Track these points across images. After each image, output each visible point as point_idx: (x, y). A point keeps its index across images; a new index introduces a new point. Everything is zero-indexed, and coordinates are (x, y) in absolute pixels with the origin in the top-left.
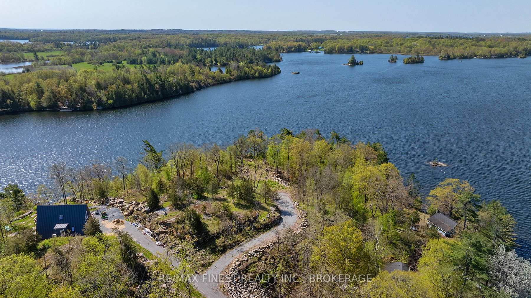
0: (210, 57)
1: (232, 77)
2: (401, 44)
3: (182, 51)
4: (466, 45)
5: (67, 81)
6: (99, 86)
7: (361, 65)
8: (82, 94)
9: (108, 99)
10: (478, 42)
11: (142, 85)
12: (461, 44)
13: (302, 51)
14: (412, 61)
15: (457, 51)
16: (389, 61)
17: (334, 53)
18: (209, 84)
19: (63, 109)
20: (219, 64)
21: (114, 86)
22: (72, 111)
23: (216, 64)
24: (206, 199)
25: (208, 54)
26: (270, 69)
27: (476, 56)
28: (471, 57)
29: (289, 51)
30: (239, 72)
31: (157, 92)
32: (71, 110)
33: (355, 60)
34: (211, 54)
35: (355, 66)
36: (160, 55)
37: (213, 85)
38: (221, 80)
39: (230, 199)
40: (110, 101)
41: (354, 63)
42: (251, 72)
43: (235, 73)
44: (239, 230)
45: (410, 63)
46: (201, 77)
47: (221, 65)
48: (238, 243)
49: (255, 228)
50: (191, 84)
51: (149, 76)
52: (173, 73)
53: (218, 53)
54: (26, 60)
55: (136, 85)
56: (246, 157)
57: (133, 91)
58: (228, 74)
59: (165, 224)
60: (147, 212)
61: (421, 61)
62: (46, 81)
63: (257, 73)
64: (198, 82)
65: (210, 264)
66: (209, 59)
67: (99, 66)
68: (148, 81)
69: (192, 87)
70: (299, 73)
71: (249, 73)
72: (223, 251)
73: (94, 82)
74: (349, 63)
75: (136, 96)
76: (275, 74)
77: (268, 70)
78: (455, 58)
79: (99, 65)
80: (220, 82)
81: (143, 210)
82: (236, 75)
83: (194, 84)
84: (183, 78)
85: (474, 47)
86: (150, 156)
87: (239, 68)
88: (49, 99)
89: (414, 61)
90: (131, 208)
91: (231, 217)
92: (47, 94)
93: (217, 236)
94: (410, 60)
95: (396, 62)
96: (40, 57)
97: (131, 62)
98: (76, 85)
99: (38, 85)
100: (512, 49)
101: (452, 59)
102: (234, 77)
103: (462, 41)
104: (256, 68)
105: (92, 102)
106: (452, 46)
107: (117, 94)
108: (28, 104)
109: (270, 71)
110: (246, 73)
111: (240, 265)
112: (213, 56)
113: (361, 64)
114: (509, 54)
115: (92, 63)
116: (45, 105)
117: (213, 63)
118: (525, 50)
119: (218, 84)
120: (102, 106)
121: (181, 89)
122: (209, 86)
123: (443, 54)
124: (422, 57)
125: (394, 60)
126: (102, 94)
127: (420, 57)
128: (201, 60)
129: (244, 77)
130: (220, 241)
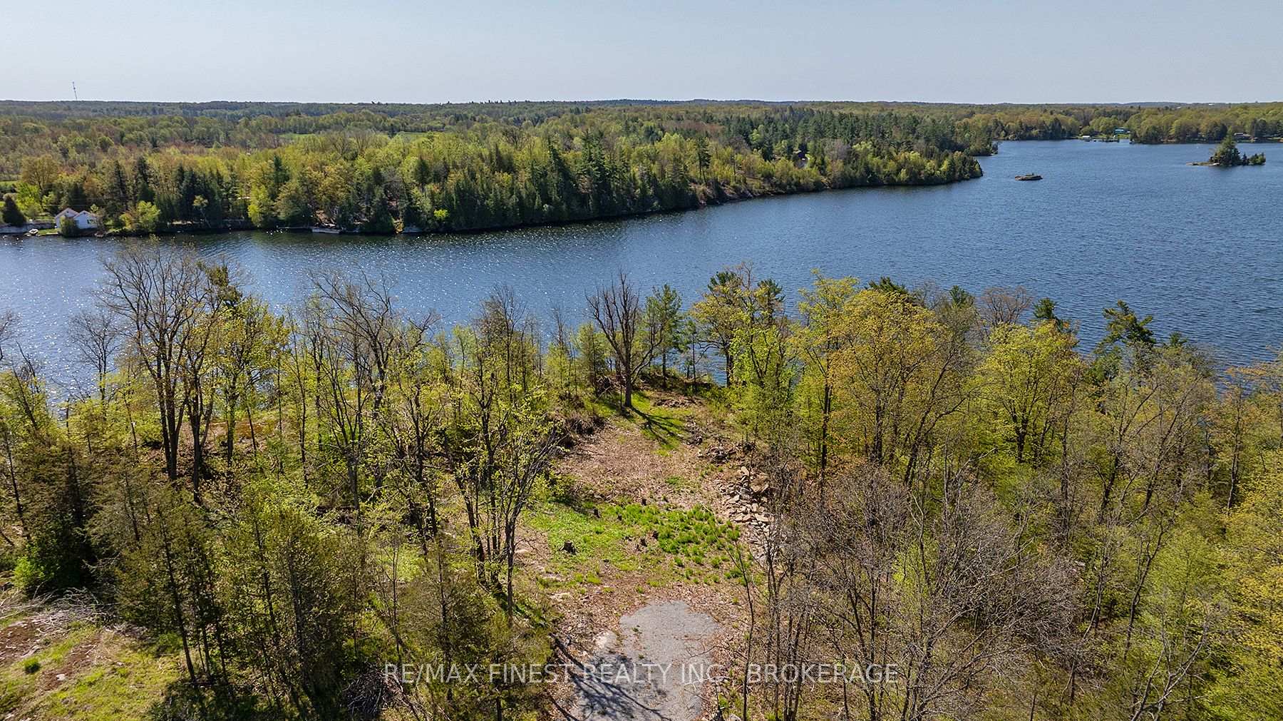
0: (788, 138)
1: (824, 180)
3: (723, 127)
6: (423, 171)
8: (371, 188)
9: (437, 207)
11: (543, 175)
13: (1062, 138)
17: (1162, 143)
18: (750, 191)
19: (323, 227)
20: (810, 157)
21: (462, 175)
22: (340, 233)
23: (801, 155)
25: (783, 131)
26: (946, 163)
29: (1024, 135)
30: (849, 167)
31: (583, 199)
32: (338, 232)
33: (1236, 154)
34: (793, 130)
35: (1233, 166)
37: (764, 196)
38: (790, 184)
40: (441, 213)
41: (1230, 161)
42: (885, 167)
43: (836, 167)
46: (729, 171)
50: (693, 186)
51: (567, 155)
52: (652, 157)
55: (524, 176)
57: (511, 191)
58: (816, 172)
63: (903, 171)
64: (717, 185)
68: (562, 167)
69: (694, 196)
70: (1038, 178)
71: (878, 171)
74: (1211, 161)
75: (520, 205)
76: (961, 179)
77: (940, 166)
80: (786, 189)
82: (837, 174)
83: (702, 187)
84: (670, 171)
87: (850, 157)
88: (293, 199)
92: (291, 187)
98: (366, 168)
102: (831, 177)
104: (902, 156)
107: (466, 194)
108: (245, 208)
109: (944, 168)
110: (868, 171)
112: (799, 137)
113: (1257, 163)
116: (281, 214)
117: (792, 152)
119: (779, 193)
120: (418, 226)
121: (659, 194)
122: (750, 198)
126: (424, 192)
128: (761, 145)
129: (863, 182)
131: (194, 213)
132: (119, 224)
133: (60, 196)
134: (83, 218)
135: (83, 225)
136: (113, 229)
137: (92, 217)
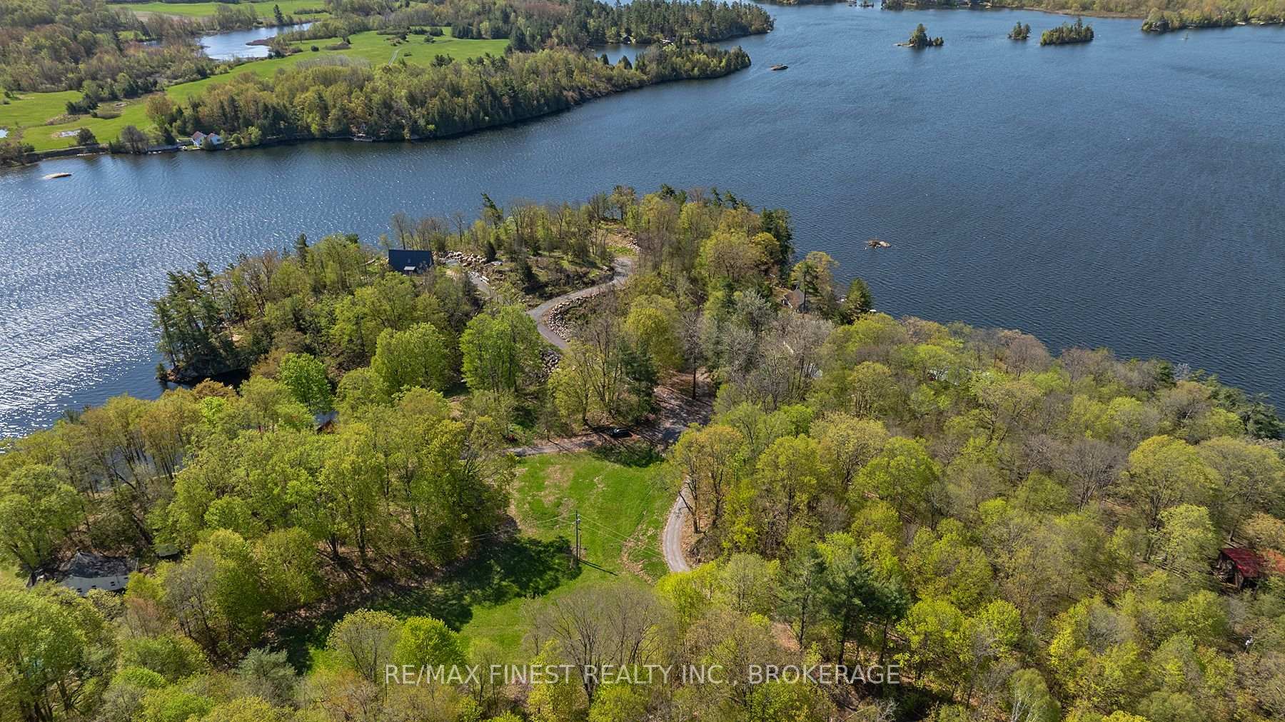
0: (616, 24)
1: (645, 77)
3: (562, 7)
5: (361, 90)
6: (412, 99)
7: (938, 48)
8: (387, 114)
9: (428, 123)
11: (481, 97)
13: (834, 1)
14: (1058, 38)
15: (1203, 7)
16: (1010, 37)
17: (904, 7)
18: (600, 92)
19: (359, 137)
20: (634, 41)
21: (436, 101)
22: (374, 141)
23: (627, 39)
24: (540, 255)
25: (613, 18)
26: (724, 61)
28: (1230, 24)
30: (661, 66)
31: (505, 110)
32: (371, 140)
33: (925, 35)
34: (620, 16)
35: (923, 48)
36: (517, 17)
37: (608, 95)
38: (624, 85)
39: (565, 256)
40: (431, 127)
41: (921, 42)
42: (685, 66)
43: (653, 68)
44: (567, 283)
45: (1054, 43)
46: (585, 79)
47: (637, 42)
48: (565, 293)
49: (584, 283)
50: (565, 93)
51: (492, 81)
52: (535, 72)
53: (634, 15)
54: (262, 23)
55: (471, 98)
56: (605, 219)
57: (466, 109)
58: (639, 72)
59: (500, 272)
60: (484, 263)
61: (1085, 38)
62: (330, 88)
63: (696, 69)
64: (580, 90)
65: (537, 306)
66: (614, 30)
67: (399, 43)
68: (491, 91)
69: (567, 100)
70: (785, 68)
71: (680, 68)
72: (551, 297)
73: (404, 92)
75: (471, 117)
76: (736, 70)
77: (721, 62)
78: (1183, 27)
79: (401, 41)
80: (622, 88)
81: (481, 261)
82: (653, 73)
83: (571, 93)
84: (551, 84)
86: (490, 212)
87: (662, 58)
88: (338, 120)
89: (1063, 39)
90: (469, 259)
91: (561, 270)
92: (334, 113)
93: (546, 285)
94: (1056, 35)
95: (1025, 38)
96: (286, 18)
97: (460, 32)
98: (376, 98)
99: (320, 97)
101: (1174, 30)
102: (650, 76)
104: (696, 57)
107: (442, 114)
108: (308, 127)
109: (723, 64)
110: (674, 69)
111: (562, 307)
112: (624, 20)
113: (939, 44)
115: (385, 33)
116: (331, 129)
117: (621, 36)
119: (617, 92)
120: (418, 134)
121: (547, 103)
122: (599, 97)
123: (1153, 18)
124: (1088, 29)
125: (1021, 35)
126: (418, 113)
127: (1084, 27)
128: (597, 31)
129: (670, 78)
130: (548, 289)
131: (280, 131)
132: (238, 141)
133: (185, 123)
134: (215, 139)
135: (216, 143)
136: (235, 144)
137: (219, 137)
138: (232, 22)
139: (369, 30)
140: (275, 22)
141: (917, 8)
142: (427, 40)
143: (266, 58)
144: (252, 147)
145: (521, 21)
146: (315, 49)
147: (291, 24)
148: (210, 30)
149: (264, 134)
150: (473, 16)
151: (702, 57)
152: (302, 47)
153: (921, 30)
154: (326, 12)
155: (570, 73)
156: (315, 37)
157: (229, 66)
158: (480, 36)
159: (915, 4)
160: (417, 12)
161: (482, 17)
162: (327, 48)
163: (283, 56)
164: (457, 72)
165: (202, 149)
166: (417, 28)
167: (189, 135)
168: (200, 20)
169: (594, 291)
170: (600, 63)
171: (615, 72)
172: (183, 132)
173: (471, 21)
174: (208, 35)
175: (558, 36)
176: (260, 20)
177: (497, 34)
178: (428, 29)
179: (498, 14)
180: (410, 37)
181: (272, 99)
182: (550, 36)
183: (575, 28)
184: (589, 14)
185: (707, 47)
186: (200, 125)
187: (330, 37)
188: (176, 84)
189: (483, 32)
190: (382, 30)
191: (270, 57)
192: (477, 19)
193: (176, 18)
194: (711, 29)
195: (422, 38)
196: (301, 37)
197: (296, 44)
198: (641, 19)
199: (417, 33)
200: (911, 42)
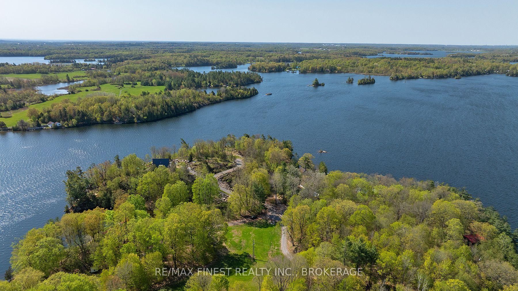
0: (205, 80)
1: (221, 98)
2: (365, 65)
4: (418, 66)
5: (116, 105)
6: (137, 107)
8: (127, 113)
9: (144, 116)
10: (428, 64)
11: (163, 106)
12: (414, 65)
13: (282, 71)
14: (364, 82)
15: (408, 72)
16: (347, 82)
17: (307, 73)
18: (206, 104)
19: (116, 122)
20: (212, 86)
21: (146, 108)
22: (122, 123)
23: (210, 85)
25: (204, 78)
26: (249, 92)
27: (422, 76)
28: (417, 78)
29: (271, 71)
30: (227, 94)
31: (172, 111)
33: (318, 82)
34: (206, 77)
35: (318, 87)
36: (165, 78)
37: (209, 105)
38: (214, 101)
39: (218, 159)
40: (145, 117)
41: (317, 85)
42: (235, 94)
43: (224, 95)
44: (221, 168)
45: (362, 84)
46: (200, 99)
47: (214, 86)
48: (221, 171)
49: (227, 168)
50: (193, 104)
51: (167, 100)
52: (181, 97)
53: (211, 77)
54: (61, 81)
55: (159, 107)
57: (158, 111)
58: (219, 97)
59: (196, 165)
60: (189, 162)
61: (372, 82)
62: (103, 104)
63: (240, 95)
64: (198, 103)
66: (205, 82)
68: (167, 104)
69: (194, 107)
70: (271, 94)
72: (216, 173)
73: (133, 105)
75: (160, 114)
76: (254, 95)
77: (248, 92)
78: (403, 78)
79: (122, 87)
80: (213, 102)
81: (187, 162)
82: (224, 97)
83: (195, 104)
84: (188, 101)
85: (424, 68)
86: (184, 145)
87: (226, 91)
88: (108, 116)
89: (365, 82)
91: (218, 164)
92: (106, 113)
93: (214, 169)
95: (352, 82)
96: (71, 79)
97: (144, 83)
100: (452, 71)
101: (400, 79)
103: (417, 62)
104: (239, 91)
105: (134, 118)
106: (407, 66)
107: (149, 112)
110: (231, 95)
111: (220, 176)
112: (208, 78)
113: (323, 85)
114: (449, 75)
115: (114, 84)
116: (105, 120)
117: (207, 84)
118: (463, 71)
119: (212, 104)
120: (140, 120)
121: (188, 108)
122: (206, 106)
123: (393, 75)
124: (373, 79)
125: (351, 82)
126: (139, 113)
127: (372, 78)
128: (198, 83)
129: (230, 98)
130: (214, 170)
131: (84, 120)
132: (68, 125)
133: (44, 118)
134: (58, 124)
135: (58, 125)
136: (66, 126)
137: (60, 124)
138: (48, 81)
139: (107, 83)
140: (66, 81)
141: (311, 73)
142: (132, 87)
143: (67, 94)
144: (73, 127)
145: (168, 79)
146: (87, 91)
147: (73, 81)
148: (40, 84)
149: (78, 122)
150: (147, 78)
151: (242, 91)
152: (81, 90)
153: (317, 80)
154: (87, 77)
155: (194, 97)
156: (85, 86)
157: (53, 97)
158: (152, 85)
159: (311, 72)
160: (125, 76)
161: (152, 78)
162: (91, 90)
163: (74, 93)
164: (153, 97)
165: (52, 128)
166: (127, 82)
167: (46, 123)
168: (35, 80)
169: (231, 170)
170: (204, 94)
171: (210, 97)
172: (43, 122)
173: (147, 79)
174: (39, 86)
175: (184, 84)
176: (60, 80)
177: (159, 84)
178: (131, 82)
179: (158, 77)
180: (125, 85)
181: (79, 108)
182: (181, 84)
183: (190, 81)
184: (194, 76)
185: (242, 87)
186: (51, 119)
187: (91, 86)
188: (32, 104)
189: (153, 83)
190: (112, 83)
191: (69, 94)
192: (150, 79)
193: (25, 80)
194: (241, 81)
195: (130, 86)
196: (80, 86)
197: (78, 89)
198: (214, 78)
199: (127, 84)
200: (313, 85)
